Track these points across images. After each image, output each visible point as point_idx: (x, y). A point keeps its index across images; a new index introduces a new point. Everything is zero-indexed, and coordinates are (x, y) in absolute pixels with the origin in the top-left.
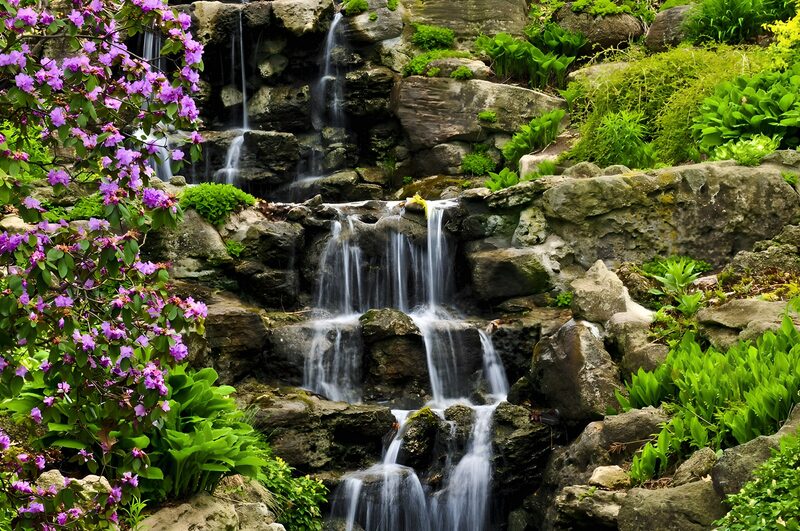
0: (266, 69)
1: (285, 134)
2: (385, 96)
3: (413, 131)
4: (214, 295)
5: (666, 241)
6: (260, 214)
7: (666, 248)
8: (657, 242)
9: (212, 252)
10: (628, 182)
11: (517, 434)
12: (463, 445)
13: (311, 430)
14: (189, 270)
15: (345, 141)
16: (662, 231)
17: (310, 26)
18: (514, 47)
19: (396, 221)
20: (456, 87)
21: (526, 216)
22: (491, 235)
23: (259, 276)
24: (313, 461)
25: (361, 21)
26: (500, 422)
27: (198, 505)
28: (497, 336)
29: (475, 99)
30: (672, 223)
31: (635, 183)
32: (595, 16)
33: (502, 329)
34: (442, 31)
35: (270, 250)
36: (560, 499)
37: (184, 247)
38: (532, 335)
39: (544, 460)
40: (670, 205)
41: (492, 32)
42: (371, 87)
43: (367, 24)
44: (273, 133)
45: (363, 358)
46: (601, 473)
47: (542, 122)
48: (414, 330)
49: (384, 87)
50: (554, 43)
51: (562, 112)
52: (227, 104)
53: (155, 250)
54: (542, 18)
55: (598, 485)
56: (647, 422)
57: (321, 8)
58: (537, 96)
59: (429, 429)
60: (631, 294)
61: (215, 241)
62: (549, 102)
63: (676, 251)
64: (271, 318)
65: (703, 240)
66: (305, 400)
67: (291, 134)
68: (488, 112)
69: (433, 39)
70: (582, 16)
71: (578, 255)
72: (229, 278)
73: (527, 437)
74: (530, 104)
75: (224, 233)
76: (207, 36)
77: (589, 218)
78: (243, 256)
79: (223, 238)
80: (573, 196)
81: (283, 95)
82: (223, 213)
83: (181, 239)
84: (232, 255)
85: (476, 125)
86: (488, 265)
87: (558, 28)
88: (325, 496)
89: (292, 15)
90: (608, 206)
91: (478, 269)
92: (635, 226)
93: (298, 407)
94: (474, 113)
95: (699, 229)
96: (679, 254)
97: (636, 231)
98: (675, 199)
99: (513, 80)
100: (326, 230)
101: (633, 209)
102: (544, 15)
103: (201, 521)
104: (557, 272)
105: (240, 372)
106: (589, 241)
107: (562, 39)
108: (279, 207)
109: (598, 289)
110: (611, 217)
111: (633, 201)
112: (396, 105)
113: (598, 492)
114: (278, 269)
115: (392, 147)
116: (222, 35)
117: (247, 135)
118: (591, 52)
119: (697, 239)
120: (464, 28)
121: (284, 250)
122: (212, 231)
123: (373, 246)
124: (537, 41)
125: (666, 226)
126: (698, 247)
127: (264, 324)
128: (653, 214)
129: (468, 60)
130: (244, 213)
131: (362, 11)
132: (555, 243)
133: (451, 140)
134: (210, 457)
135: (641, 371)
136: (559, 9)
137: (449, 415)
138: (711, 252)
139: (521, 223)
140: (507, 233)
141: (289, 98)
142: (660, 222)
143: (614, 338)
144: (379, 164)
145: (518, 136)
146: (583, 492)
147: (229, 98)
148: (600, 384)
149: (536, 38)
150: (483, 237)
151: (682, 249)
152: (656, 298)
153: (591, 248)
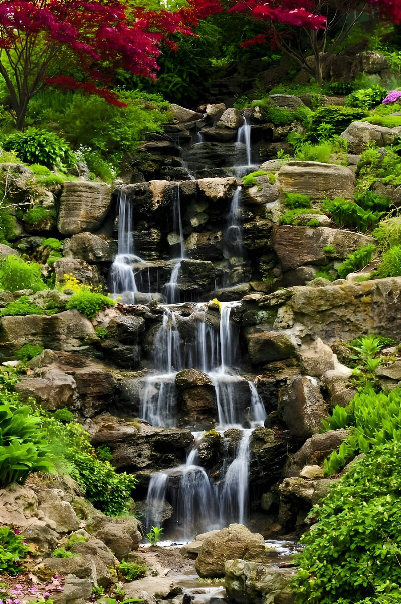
0: (195, 222)
1: (206, 262)
2: (267, 237)
3: (284, 259)
4: (88, 362)
5: (367, 326)
6: (118, 311)
7: (367, 330)
8: (362, 327)
9: (87, 335)
10: (343, 289)
11: (267, 446)
12: (232, 453)
13: (138, 444)
14: (73, 346)
15: (243, 266)
16: (365, 320)
17: (221, 195)
18: (346, 206)
19: (202, 315)
20: (310, 232)
21: (281, 311)
22: (260, 323)
23: (115, 349)
24: (139, 463)
25: (253, 191)
26: (257, 439)
27: (10, 490)
28: (260, 386)
29: (322, 238)
30: (371, 315)
31: (347, 290)
32: (396, 187)
33: (263, 381)
34: (302, 197)
35: (123, 333)
36: (281, 486)
37: (70, 332)
38: (282, 384)
39: (283, 462)
40: (369, 304)
41: (334, 197)
42: (258, 232)
43: (256, 193)
44: (199, 261)
45: (178, 400)
46: (307, 470)
47: (362, 252)
48: (208, 382)
49: (267, 232)
50: (371, 203)
51: (374, 246)
52: (171, 244)
53: (53, 334)
54: (364, 188)
55: (304, 477)
56: (337, 438)
57: (228, 184)
58: (360, 237)
59: (215, 444)
60: (339, 359)
61: (89, 328)
62: (367, 240)
63: (374, 332)
64: (122, 376)
65: (390, 325)
66: (135, 426)
67: (210, 262)
68: (329, 247)
69: (297, 202)
70: (389, 187)
71: (313, 335)
72: (98, 351)
73: (272, 448)
74: (356, 242)
75: (95, 323)
76: (158, 202)
77: (319, 312)
78: (106, 337)
79: (94, 327)
80: (309, 299)
81: (205, 238)
82: (94, 312)
83: (68, 328)
84: (99, 337)
85: (322, 255)
86: (257, 342)
87: (373, 194)
88: (135, 485)
89: (210, 188)
90: (331, 305)
91: (251, 344)
92: (348, 317)
93: (130, 430)
94: (320, 247)
95: (387, 318)
96: (375, 334)
97: (349, 320)
98: (372, 300)
99: (346, 227)
100: (159, 321)
101: (346, 306)
102: (365, 186)
103: (12, 500)
104: (300, 345)
105: (99, 408)
106: (320, 326)
107: (376, 201)
108: (130, 307)
109: (317, 356)
110: (333, 311)
111: (347, 301)
112: (273, 243)
113: (302, 481)
114: (128, 345)
115: (271, 269)
116: (167, 201)
117: (182, 262)
118: (388, 209)
119: (386, 325)
120: (316, 195)
121: (132, 333)
122: (87, 323)
123: (187, 331)
124: (360, 203)
125: (368, 317)
126: (387, 329)
127: (114, 379)
128: (359, 309)
129: (319, 215)
130: (107, 311)
131: (253, 185)
132: (298, 327)
133: (307, 264)
134: (17, 461)
135: (337, 406)
136: (375, 182)
137: (226, 435)
138: (395, 332)
139: (278, 316)
140: (270, 322)
141: (209, 239)
142: (363, 314)
143: (326, 387)
144: (264, 279)
145: (347, 261)
146: (294, 481)
147: (172, 240)
148: (315, 415)
149: (360, 200)
150: (255, 324)
151: (377, 331)
152: (355, 361)
153: (321, 331)
